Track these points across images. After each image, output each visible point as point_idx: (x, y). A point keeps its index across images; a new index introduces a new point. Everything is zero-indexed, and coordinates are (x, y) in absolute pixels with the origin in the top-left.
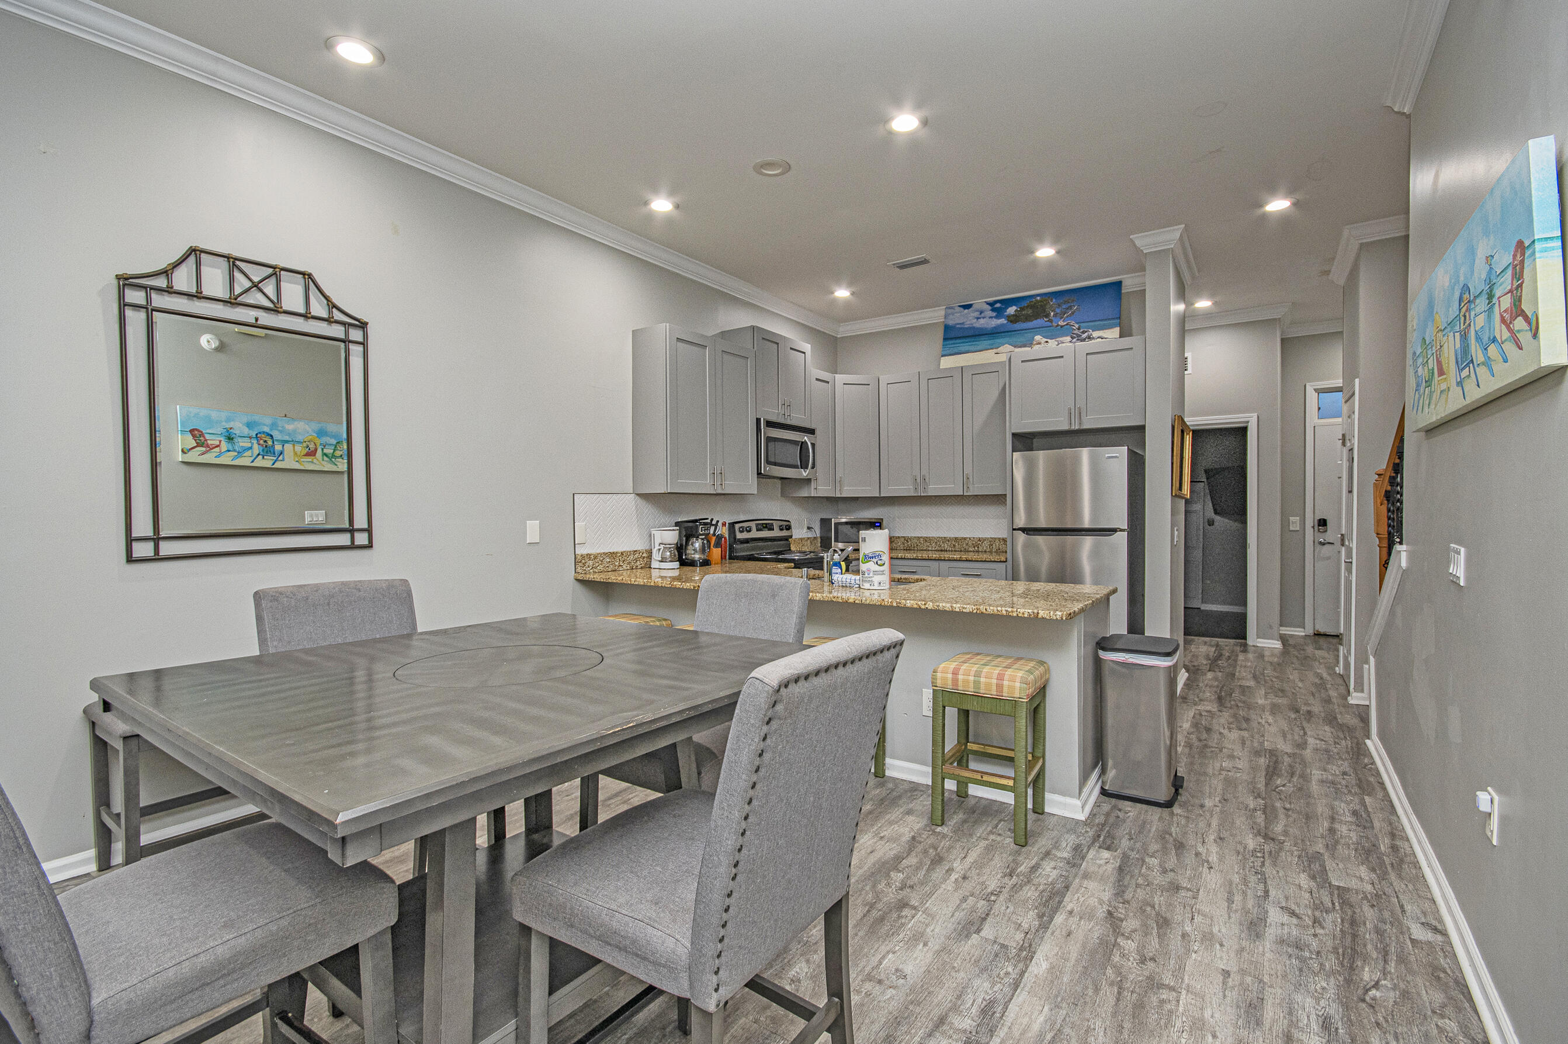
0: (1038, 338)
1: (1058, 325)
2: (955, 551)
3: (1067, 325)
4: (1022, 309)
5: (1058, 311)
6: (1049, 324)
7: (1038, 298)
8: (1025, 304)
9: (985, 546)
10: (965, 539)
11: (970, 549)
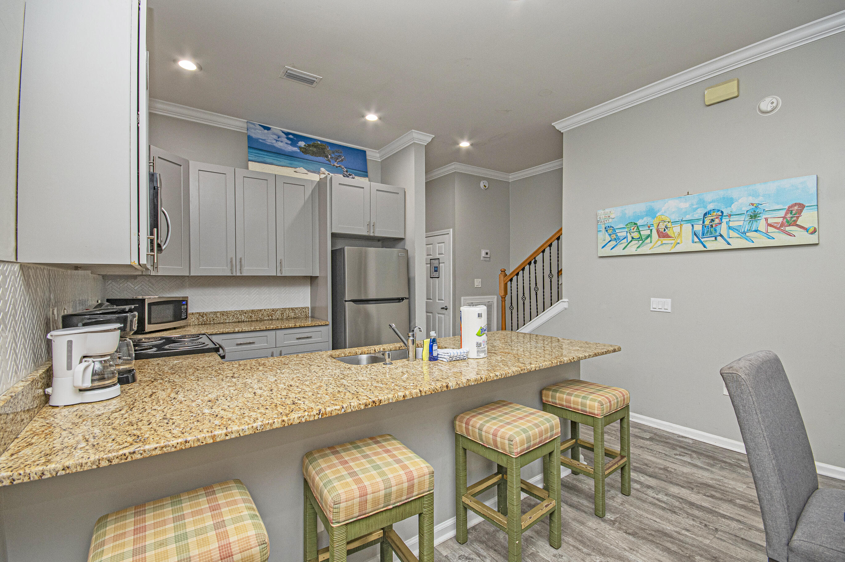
0: (323, 169)
1: (334, 165)
2: (252, 321)
3: (340, 166)
4: (309, 146)
5: (333, 156)
6: (328, 162)
7: (319, 143)
8: (311, 143)
9: (278, 315)
10: (261, 310)
11: (265, 318)
